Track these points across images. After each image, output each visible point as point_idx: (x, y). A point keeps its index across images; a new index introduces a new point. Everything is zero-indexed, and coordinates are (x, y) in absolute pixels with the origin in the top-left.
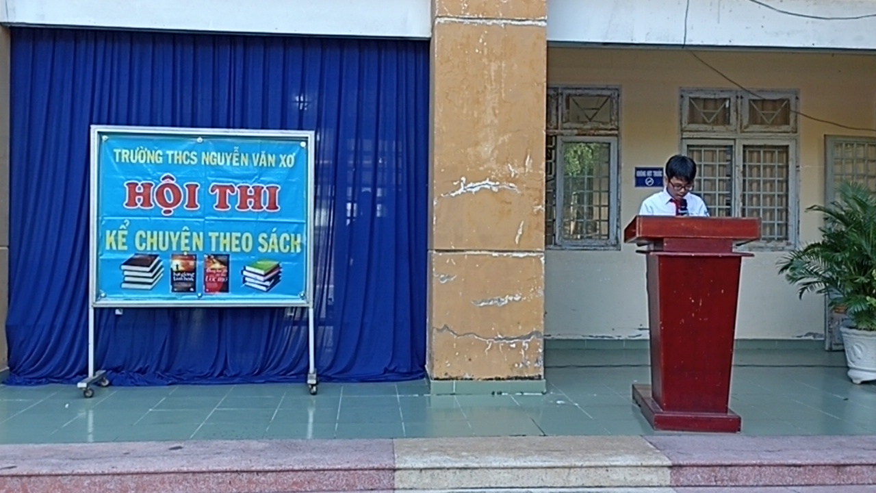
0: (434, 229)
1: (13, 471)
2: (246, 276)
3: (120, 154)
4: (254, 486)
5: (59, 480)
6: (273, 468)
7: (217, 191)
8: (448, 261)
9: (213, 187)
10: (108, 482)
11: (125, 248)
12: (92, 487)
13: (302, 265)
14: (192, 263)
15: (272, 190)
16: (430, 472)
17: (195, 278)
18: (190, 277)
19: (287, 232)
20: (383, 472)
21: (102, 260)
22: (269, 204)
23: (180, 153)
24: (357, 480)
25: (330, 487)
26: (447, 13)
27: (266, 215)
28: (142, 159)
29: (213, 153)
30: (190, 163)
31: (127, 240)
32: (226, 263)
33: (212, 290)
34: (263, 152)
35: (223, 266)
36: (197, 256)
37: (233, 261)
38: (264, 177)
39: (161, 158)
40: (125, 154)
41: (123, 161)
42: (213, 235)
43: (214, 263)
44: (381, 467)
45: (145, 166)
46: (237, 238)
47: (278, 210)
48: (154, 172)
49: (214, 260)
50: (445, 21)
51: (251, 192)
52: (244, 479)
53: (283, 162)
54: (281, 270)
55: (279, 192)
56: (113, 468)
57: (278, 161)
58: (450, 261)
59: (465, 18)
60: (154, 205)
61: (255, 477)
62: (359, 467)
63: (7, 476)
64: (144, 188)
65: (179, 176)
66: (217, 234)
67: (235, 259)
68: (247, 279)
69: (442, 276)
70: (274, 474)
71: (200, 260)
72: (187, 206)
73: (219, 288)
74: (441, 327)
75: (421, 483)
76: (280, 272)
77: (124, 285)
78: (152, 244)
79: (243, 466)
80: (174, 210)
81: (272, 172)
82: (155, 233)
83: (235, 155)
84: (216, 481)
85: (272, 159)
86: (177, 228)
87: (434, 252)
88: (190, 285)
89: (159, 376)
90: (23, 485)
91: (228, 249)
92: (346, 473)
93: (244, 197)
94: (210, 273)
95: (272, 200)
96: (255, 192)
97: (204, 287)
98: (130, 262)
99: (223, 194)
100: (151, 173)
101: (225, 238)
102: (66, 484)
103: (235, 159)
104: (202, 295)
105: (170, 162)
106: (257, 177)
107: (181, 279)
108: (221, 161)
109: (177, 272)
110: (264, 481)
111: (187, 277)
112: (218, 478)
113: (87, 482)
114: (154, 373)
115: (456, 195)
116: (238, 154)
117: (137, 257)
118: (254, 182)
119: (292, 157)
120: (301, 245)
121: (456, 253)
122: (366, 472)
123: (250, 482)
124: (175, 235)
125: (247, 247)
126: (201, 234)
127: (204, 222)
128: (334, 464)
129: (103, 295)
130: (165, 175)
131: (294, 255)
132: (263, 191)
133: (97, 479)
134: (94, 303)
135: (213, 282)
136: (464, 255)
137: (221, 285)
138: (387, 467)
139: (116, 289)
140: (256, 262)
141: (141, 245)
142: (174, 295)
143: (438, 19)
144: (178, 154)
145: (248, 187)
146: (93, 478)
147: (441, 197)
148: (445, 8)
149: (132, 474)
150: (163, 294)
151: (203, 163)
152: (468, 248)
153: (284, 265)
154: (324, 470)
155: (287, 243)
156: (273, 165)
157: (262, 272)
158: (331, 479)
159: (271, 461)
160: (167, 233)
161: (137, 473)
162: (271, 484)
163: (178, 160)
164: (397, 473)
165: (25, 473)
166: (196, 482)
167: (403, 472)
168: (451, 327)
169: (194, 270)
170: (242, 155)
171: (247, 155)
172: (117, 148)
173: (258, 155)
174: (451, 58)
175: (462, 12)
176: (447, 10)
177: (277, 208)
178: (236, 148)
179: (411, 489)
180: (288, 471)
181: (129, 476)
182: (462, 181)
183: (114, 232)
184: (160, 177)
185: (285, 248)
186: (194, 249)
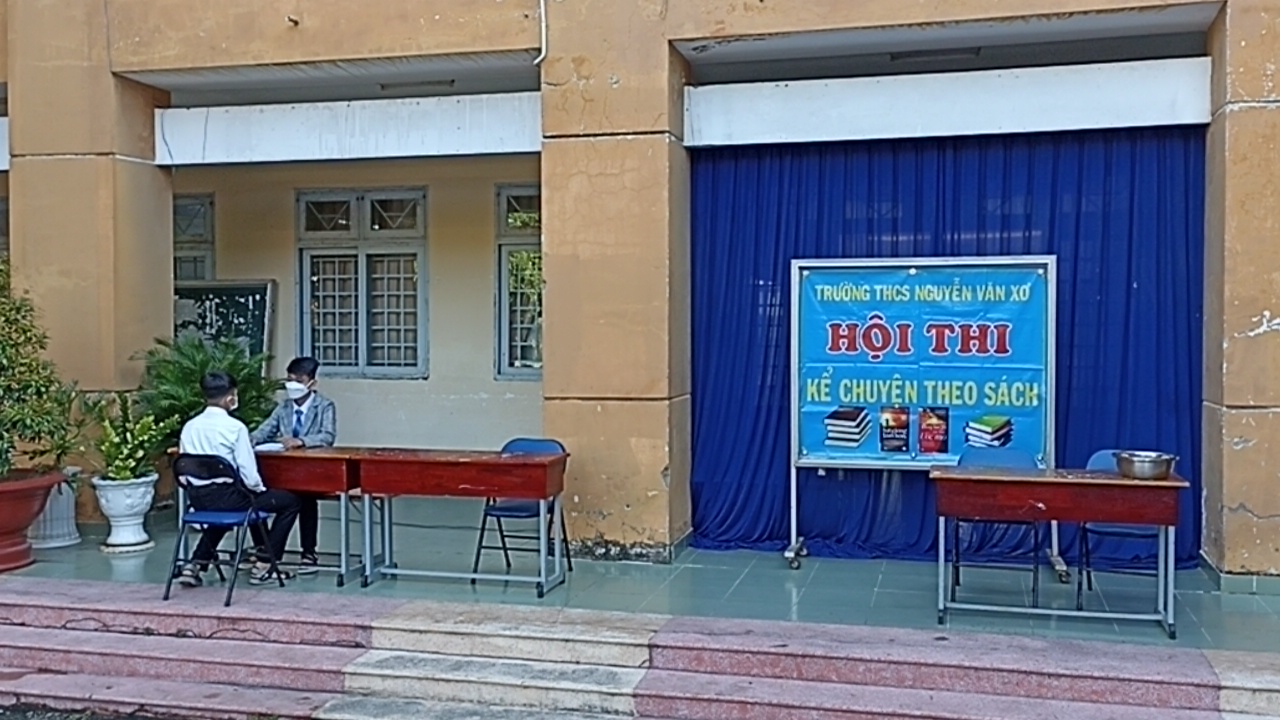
0: (1224, 379)
1: (787, 650)
2: (968, 434)
3: (822, 291)
4: (1045, 690)
5: (834, 664)
6: (1068, 672)
7: (934, 331)
8: (1244, 421)
9: (930, 326)
10: (884, 670)
11: (829, 399)
12: (868, 674)
13: (1040, 421)
14: (904, 417)
15: (1001, 329)
16: (1266, 695)
17: (908, 435)
18: (902, 433)
19: (1020, 380)
20: (1205, 690)
21: (805, 413)
22: (998, 346)
23: (890, 287)
24: (1171, 696)
25: (1138, 701)
26: (1242, 96)
27: (993, 360)
28: (846, 295)
29: (929, 287)
30: (901, 300)
31: (831, 391)
32: (945, 418)
33: (928, 450)
34: (990, 284)
35: (941, 422)
36: (911, 410)
37: (954, 416)
38: (992, 313)
39: (868, 295)
40: (829, 292)
41: (825, 298)
42: (930, 384)
43: (930, 417)
44: (1202, 683)
45: (850, 304)
46: (958, 388)
47: (1009, 354)
48: (860, 311)
49: (931, 414)
50: (1240, 108)
51: (974, 331)
52: (1033, 681)
53: (1015, 295)
54: (1013, 427)
55: (1011, 331)
56: (889, 655)
57: (1009, 294)
58: (1247, 420)
59: (1269, 102)
60: (860, 350)
61: (1047, 681)
62: (1174, 680)
63: (782, 654)
64: (849, 329)
65: (889, 314)
66: (933, 383)
67: (955, 413)
68: (970, 437)
69: (1236, 440)
70: (1069, 679)
71: (914, 414)
72: (899, 350)
73: (937, 447)
74: (1234, 506)
75: (1254, 707)
76: (1011, 430)
77: (828, 442)
78: (858, 395)
79: (1031, 667)
80: (884, 355)
81: (1002, 308)
82: (862, 382)
83: (955, 288)
84: (1001, 680)
85: (1001, 292)
86: (887, 376)
87: (1225, 409)
88: (901, 443)
89: (860, 547)
90: (797, 665)
91: (947, 402)
92: (1157, 686)
93: (966, 338)
94: (925, 430)
95: (1002, 341)
96: (980, 332)
97: (918, 446)
98: (834, 416)
99: (940, 337)
100: (856, 312)
101: (943, 387)
102: (841, 668)
103: (955, 293)
104: (916, 455)
105: (878, 298)
106: (982, 314)
107: (890, 436)
108: (938, 295)
109: (887, 428)
110: (1057, 687)
111: (898, 434)
112: (1003, 677)
113: (862, 668)
114: (854, 543)
115: (1256, 335)
116: (958, 287)
117: (841, 410)
118: (979, 320)
119: (1027, 287)
120: (1039, 397)
121: (1257, 411)
122: (1184, 688)
123: (1040, 685)
124: (885, 383)
125: (970, 398)
126: (915, 383)
127: (917, 369)
128: (1143, 674)
129: (805, 452)
130: (873, 313)
131: (1030, 409)
132: (989, 331)
133: (873, 666)
134: (796, 462)
135: (928, 440)
136: (1269, 413)
137: (939, 444)
138: (1211, 683)
139: (819, 446)
140: (981, 418)
141: (846, 396)
142: (883, 454)
143: (1230, 106)
144: (888, 289)
145: (971, 326)
146: (869, 664)
147: (1234, 337)
148: (1240, 91)
149: (910, 664)
150: (871, 453)
151: (916, 298)
152: (1273, 404)
153: (1016, 421)
154: (1130, 680)
155: (1021, 394)
156: (1003, 298)
157: (989, 430)
158: (1139, 692)
159: (1063, 664)
160: (875, 382)
161: (915, 664)
162: (1066, 690)
163: (887, 296)
164: (1223, 693)
165: (800, 653)
166: (979, 679)
167: (1231, 692)
168: (1249, 506)
169: (906, 426)
170: (964, 288)
171: (970, 288)
172: (818, 284)
173: (984, 287)
174: (1248, 156)
175: (1265, 94)
176: (1243, 93)
177: (1008, 351)
178: (957, 279)
179: (1241, 712)
180: (1086, 677)
181: (906, 666)
182: (1263, 316)
183: (816, 381)
184: (866, 316)
185: (1018, 400)
186: (907, 401)
